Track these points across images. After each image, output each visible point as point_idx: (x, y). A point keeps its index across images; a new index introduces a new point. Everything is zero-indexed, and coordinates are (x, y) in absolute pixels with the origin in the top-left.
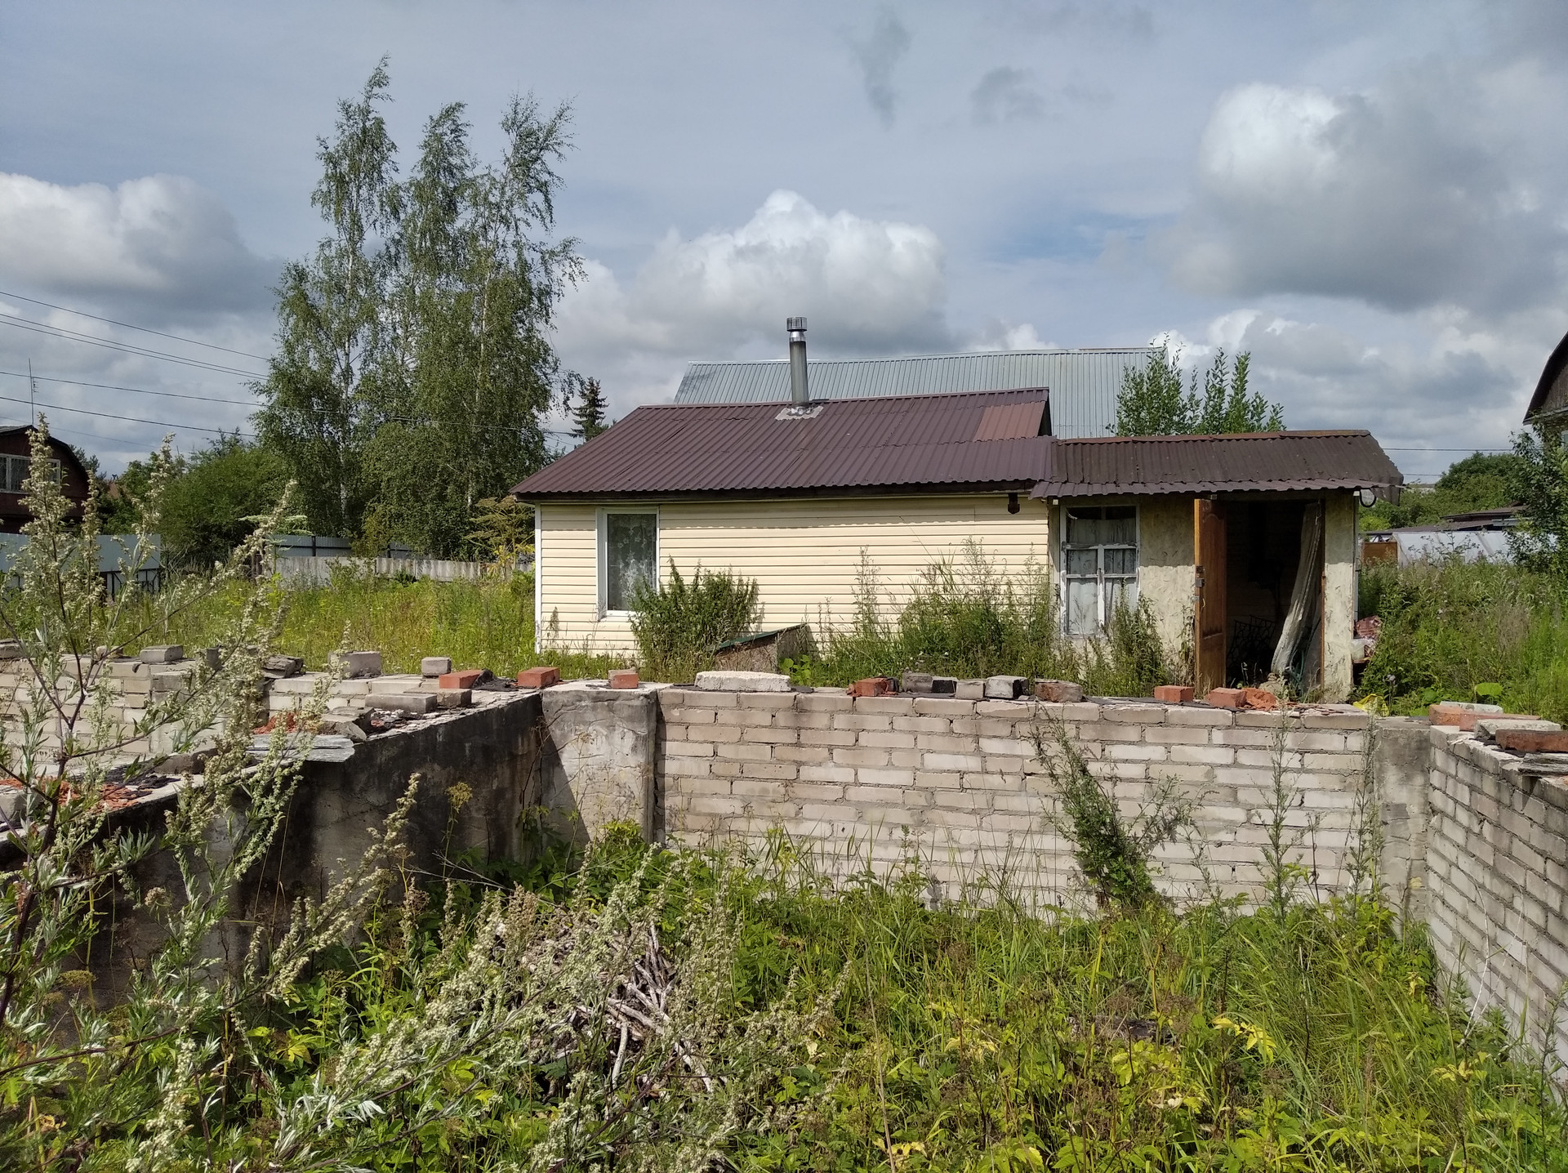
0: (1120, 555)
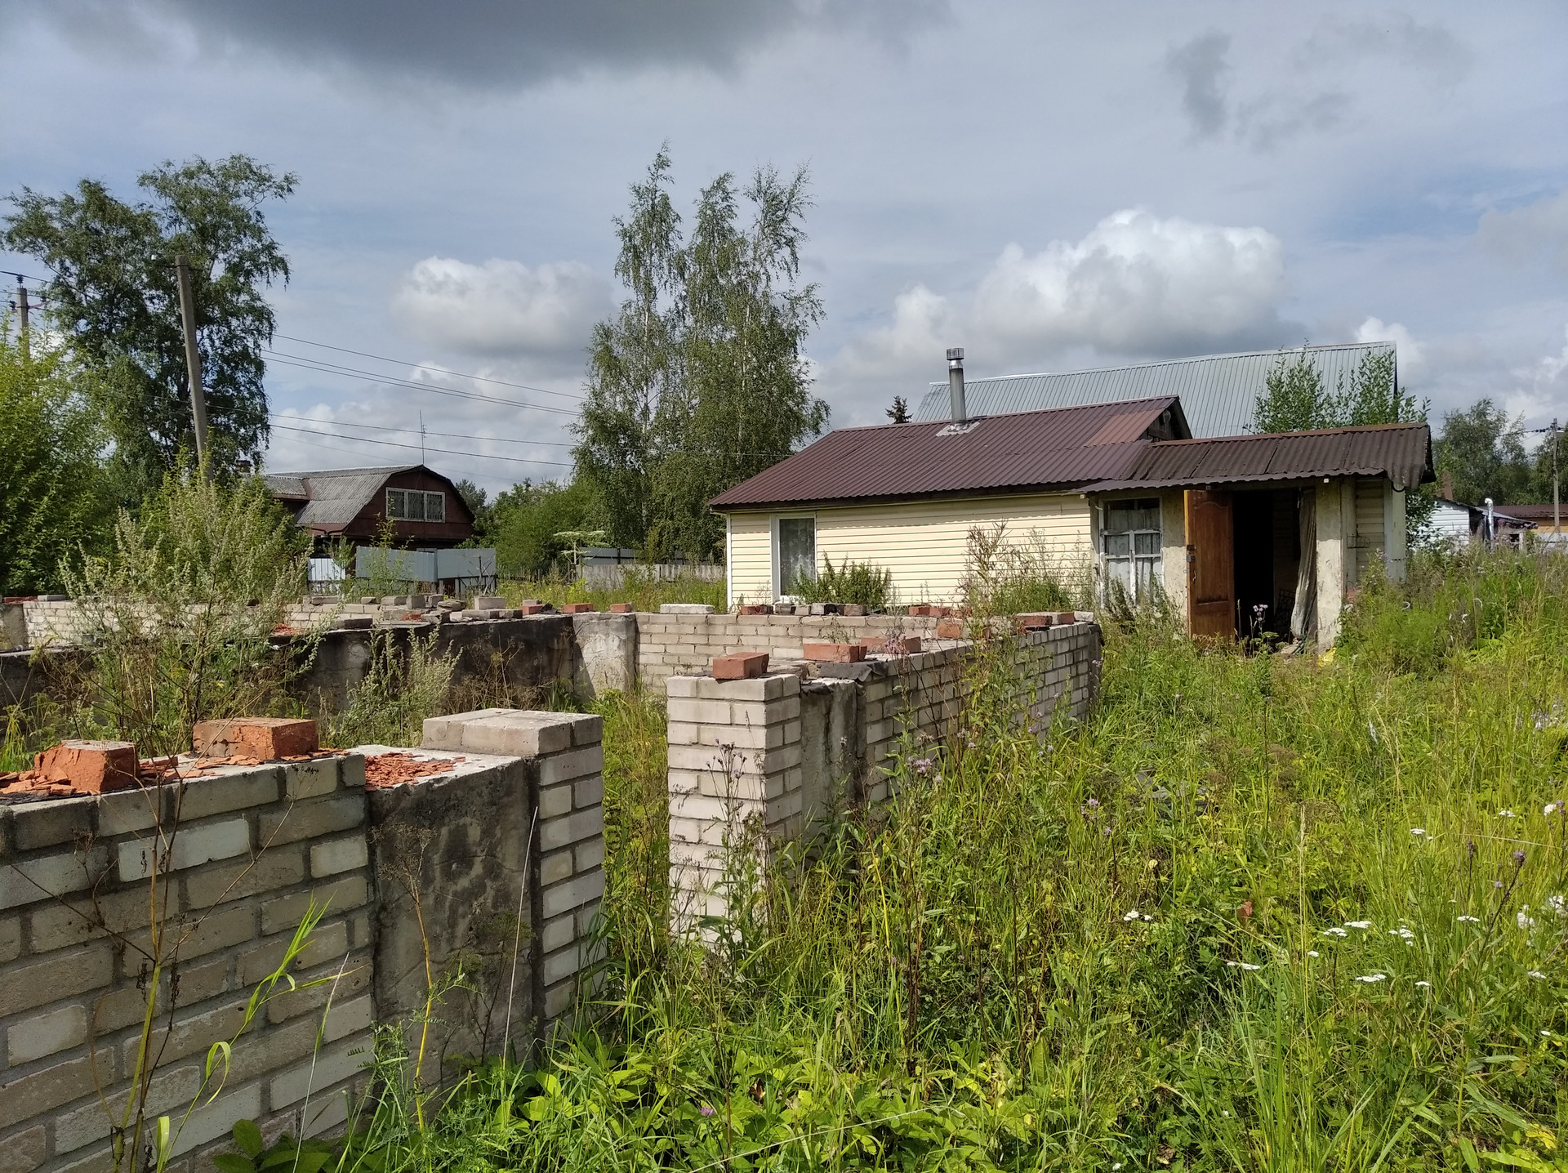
0: (1149, 537)
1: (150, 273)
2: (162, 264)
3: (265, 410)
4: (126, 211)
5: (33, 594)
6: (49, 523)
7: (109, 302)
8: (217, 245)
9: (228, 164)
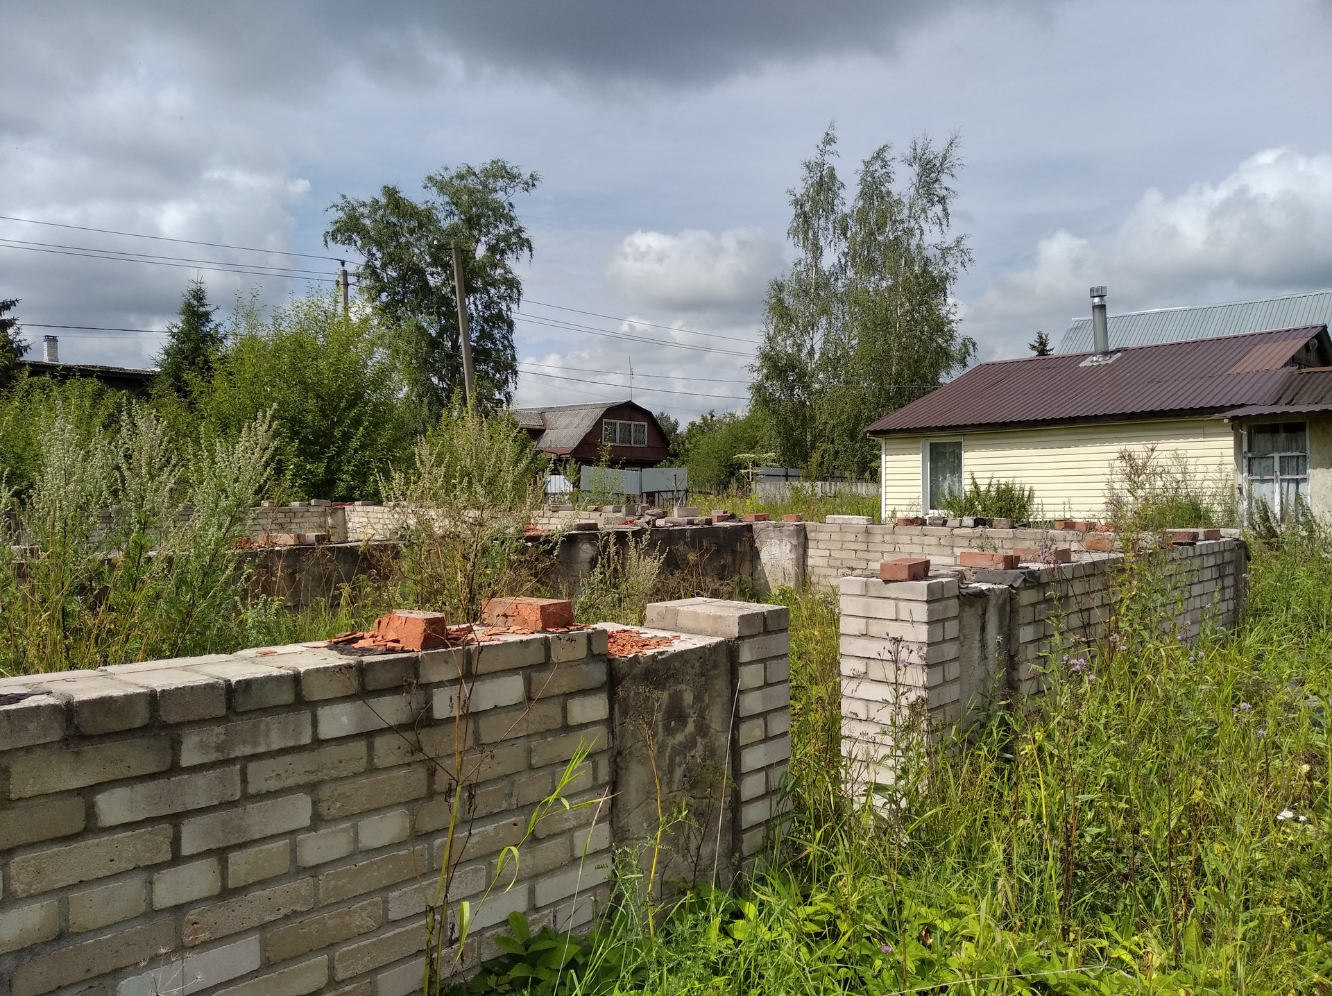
0: (1295, 459)
1: (431, 255)
2: (441, 247)
3: (514, 359)
4: (414, 207)
5: (351, 500)
6: (363, 447)
7: (403, 278)
8: (480, 231)
9: (488, 166)
